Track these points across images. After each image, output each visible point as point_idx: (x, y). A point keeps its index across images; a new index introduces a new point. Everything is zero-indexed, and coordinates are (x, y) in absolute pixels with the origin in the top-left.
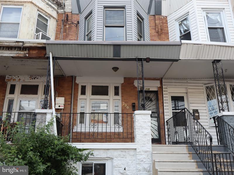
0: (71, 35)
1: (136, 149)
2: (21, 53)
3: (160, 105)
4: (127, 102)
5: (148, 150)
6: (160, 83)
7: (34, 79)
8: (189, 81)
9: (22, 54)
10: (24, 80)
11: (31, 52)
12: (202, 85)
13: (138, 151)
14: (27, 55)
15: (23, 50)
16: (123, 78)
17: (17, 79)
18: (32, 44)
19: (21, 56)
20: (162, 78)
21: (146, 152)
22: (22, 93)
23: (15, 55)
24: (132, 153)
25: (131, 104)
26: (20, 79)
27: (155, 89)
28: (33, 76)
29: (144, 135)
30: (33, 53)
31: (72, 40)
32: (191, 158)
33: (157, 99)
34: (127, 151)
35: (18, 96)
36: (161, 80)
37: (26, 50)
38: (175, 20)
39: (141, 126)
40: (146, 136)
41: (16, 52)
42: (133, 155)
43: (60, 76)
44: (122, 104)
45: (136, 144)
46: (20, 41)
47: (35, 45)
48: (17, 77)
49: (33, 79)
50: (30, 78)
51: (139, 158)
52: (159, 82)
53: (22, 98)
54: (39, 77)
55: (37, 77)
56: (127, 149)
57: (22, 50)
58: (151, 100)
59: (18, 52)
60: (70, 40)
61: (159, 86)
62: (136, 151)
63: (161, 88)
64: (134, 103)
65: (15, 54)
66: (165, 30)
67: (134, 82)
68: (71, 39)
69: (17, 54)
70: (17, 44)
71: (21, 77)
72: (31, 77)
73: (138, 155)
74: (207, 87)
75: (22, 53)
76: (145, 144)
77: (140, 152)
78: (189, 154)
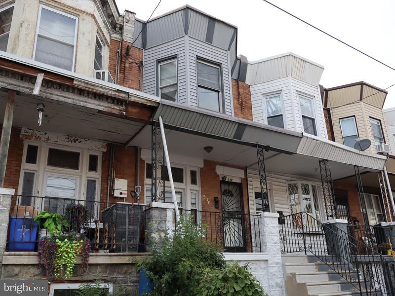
0: (131, 80)
1: (267, 260)
2: (116, 109)
3: (245, 203)
4: (208, 195)
5: (279, 261)
6: (245, 173)
7: (75, 142)
8: (273, 175)
9: (118, 110)
10: (57, 142)
11: (130, 109)
12: (285, 181)
13: (270, 262)
14: (124, 113)
15: (118, 104)
16: (203, 160)
17: (43, 138)
18: (139, 99)
19: (116, 112)
20: (246, 168)
21: (277, 263)
22: (50, 163)
23: (106, 109)
24: (263, 265)
25: (213, 199)
26: (48, 139)
27: (238, 181)
28: (72, 137)
29: (274, 243)
30: (132, 112)
31: (133, 88)
32: (317, 270)
33: (241, 195)
34: (258, 262)
35: (45, 168)
36: (245, 169)
37: (122, 105)
38: (262, 94)
39: (271, 232)
40: (276, 244)
41: (106, 104)
42: (264, 268)
43: (119, 144)
44: (202, 197)
45: (267, 254)
46: (124, 91)
47: (143, 101)
48: (43, 133)
49: (73, 142)
50: (68, 140)
51: (271, 271)
52: (243, 172)
53: (52, 172)
54: (82, 140)
55: (80, 140)
56: (258, 260)
57: (115, 102)
58: (232, 195)
59: (110, 105)
60: (129, 87)
61: (243, 177)
62: (267, 262)
63: (246, 179)
64: (217, 198)
65: (107, 107)
66: (248, 104)
67: (215, 168)
68: (132, 86)
69: (110, 108)
70: (117, 94)
71: (49, 135)
72: (68, 138)
73: (271, 268)
74: (290, 185)
75: (116, 107)
76: (275, 254)
77: (272, 264)
78: (316, 265)
